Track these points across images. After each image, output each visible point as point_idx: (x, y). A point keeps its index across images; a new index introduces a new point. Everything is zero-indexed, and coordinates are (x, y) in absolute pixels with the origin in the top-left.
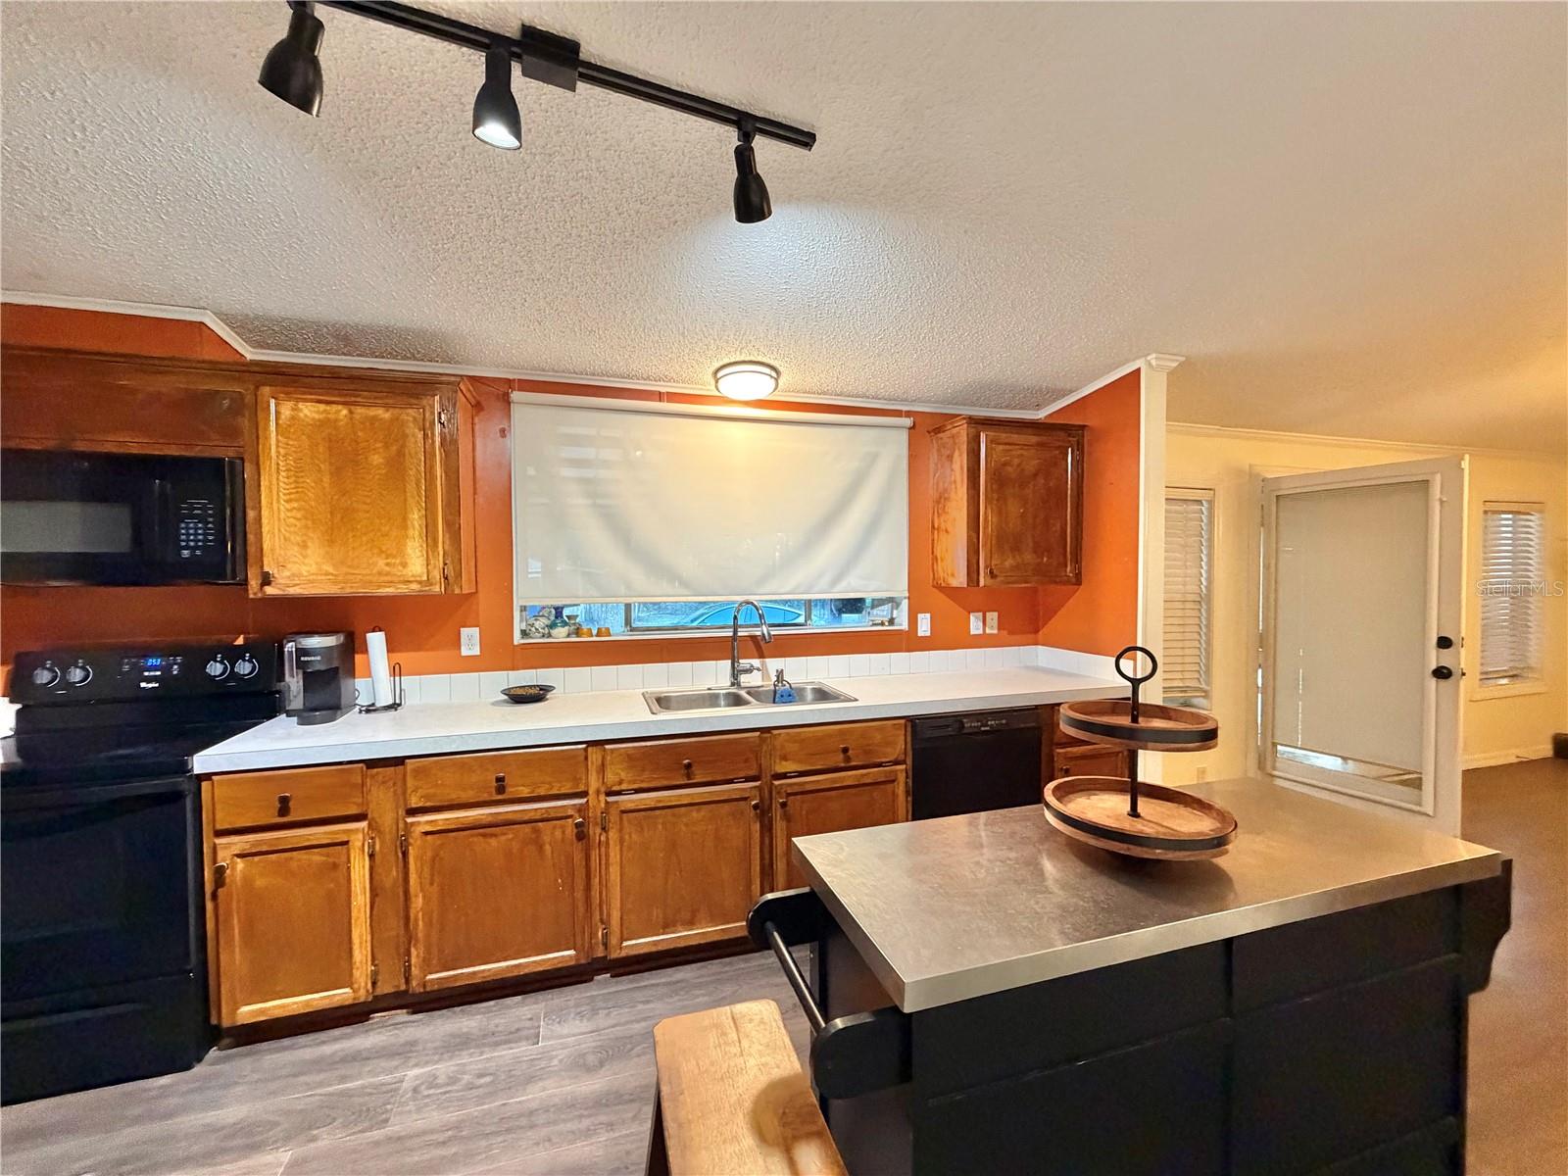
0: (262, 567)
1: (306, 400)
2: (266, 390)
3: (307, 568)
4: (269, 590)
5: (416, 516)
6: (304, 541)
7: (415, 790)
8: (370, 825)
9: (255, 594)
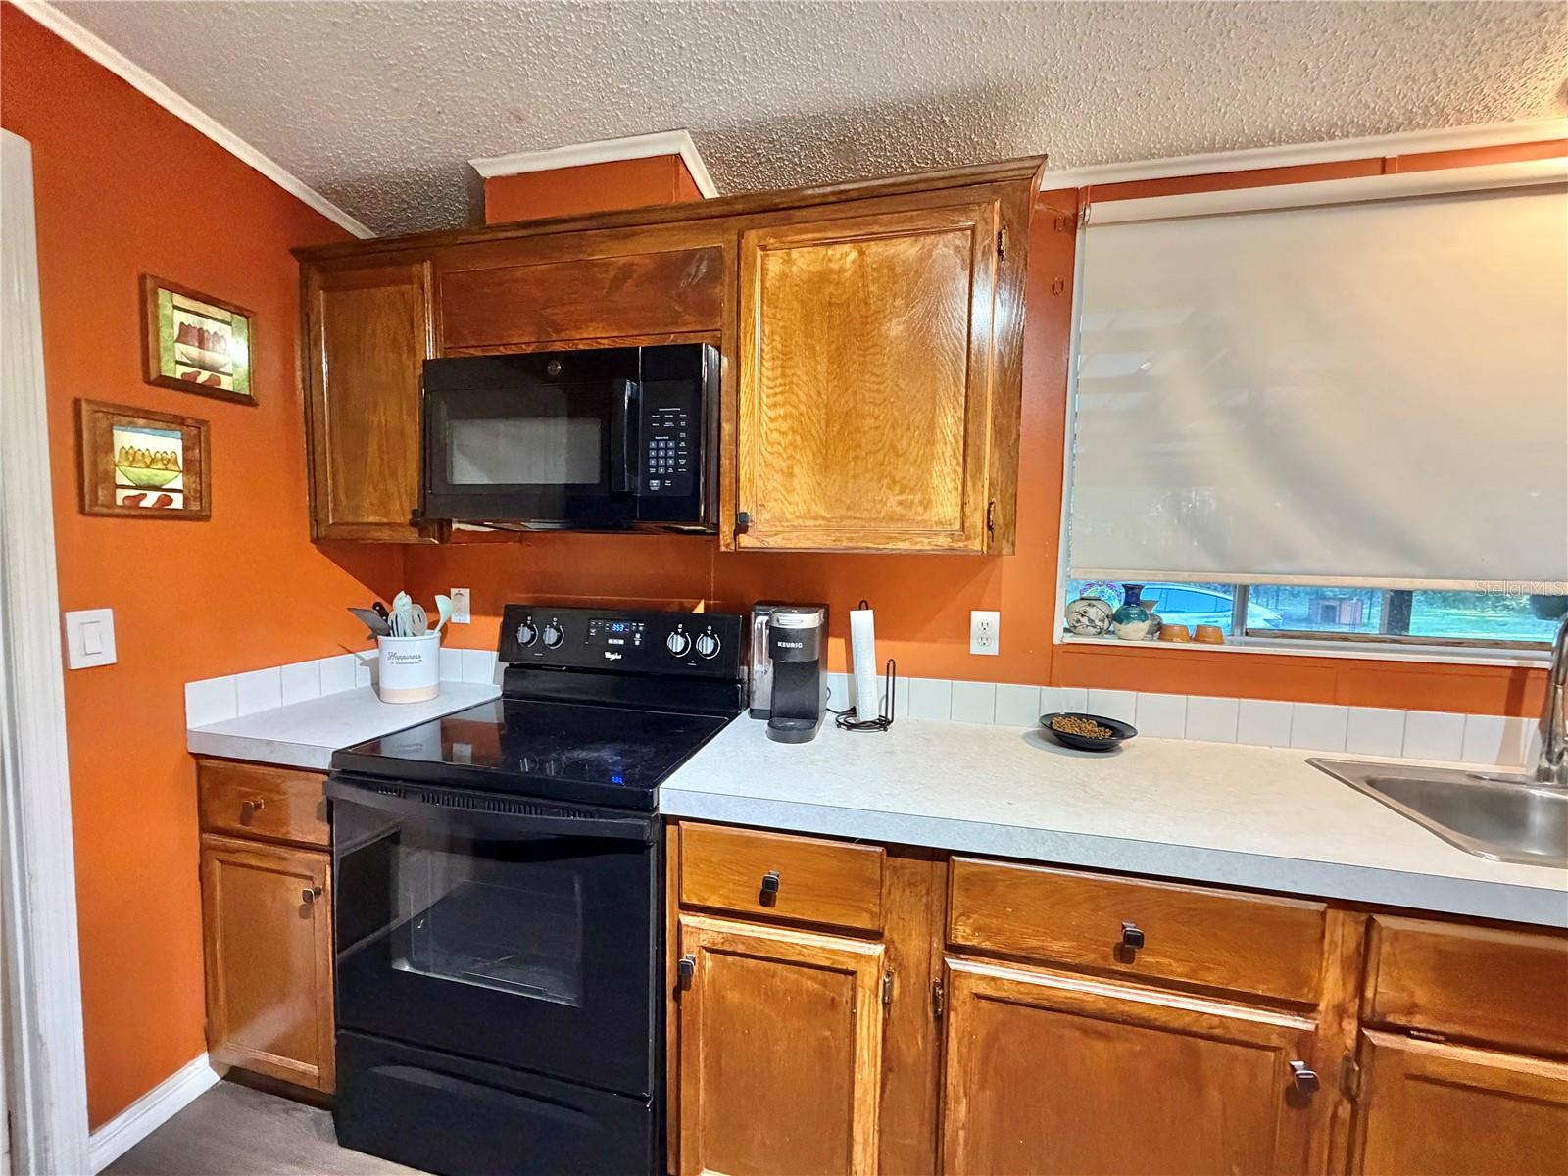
0: (737, 506)
1: (801, 244)
2: (752, 237)
3: (791, 508)
4: (746, 541)
5: (950, 421)
6: (790, 467)
7: (966, 914)
8: (887, 951)
9: (727, 546)
